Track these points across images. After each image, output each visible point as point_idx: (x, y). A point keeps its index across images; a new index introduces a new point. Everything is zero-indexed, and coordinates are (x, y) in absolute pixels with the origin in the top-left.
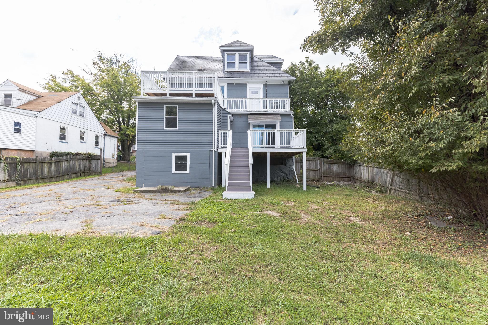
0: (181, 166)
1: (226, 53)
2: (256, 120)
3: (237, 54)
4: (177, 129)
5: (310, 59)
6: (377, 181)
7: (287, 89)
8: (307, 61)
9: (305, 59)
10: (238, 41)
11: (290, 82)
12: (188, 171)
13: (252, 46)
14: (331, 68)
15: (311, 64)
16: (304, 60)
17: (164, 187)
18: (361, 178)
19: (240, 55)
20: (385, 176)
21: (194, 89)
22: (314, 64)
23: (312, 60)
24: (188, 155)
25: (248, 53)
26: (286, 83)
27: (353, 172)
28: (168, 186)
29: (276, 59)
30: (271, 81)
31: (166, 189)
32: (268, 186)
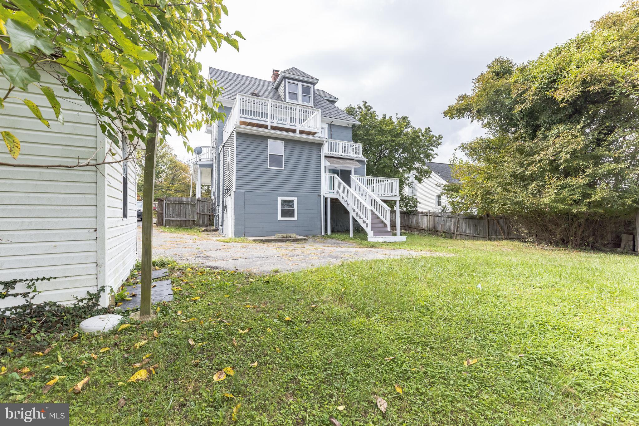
0: (288, 213)
1: (287, 81)
2: (336, 164)
3: (300, 84)
4: (283, 169)
5: (368, 104)
6: (439, 228)
7: (350, 134)
8: (365, 105)
9: (363, 104)
10: (294, 68)
11: (354, 126)
12: (296, 218)
13: (316, 79)
14: (387, 117)
15: (369, 110)
16: (361, 105)
17: (285, 235)
18: (419, 226)
19: (303, 87)
20: (448, 224)
21: (269, 120)
22: (372, 110)
23: (369, 106)
24: (296, 200)
25: (312, 86)
26: (351, 126)
27: (408, 221)
28: (289, 234)
29: (330, 96)
30: (336, 122)
31: (287, 237)
32: (351, 235)
